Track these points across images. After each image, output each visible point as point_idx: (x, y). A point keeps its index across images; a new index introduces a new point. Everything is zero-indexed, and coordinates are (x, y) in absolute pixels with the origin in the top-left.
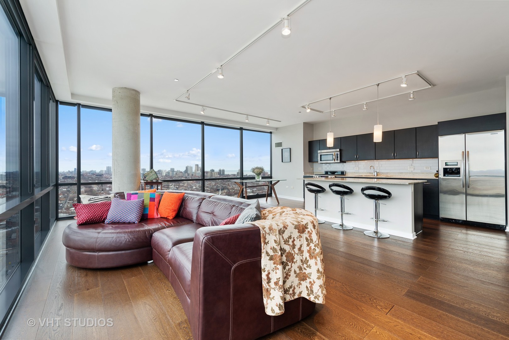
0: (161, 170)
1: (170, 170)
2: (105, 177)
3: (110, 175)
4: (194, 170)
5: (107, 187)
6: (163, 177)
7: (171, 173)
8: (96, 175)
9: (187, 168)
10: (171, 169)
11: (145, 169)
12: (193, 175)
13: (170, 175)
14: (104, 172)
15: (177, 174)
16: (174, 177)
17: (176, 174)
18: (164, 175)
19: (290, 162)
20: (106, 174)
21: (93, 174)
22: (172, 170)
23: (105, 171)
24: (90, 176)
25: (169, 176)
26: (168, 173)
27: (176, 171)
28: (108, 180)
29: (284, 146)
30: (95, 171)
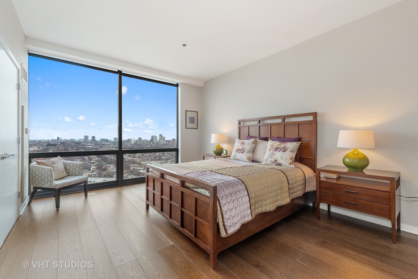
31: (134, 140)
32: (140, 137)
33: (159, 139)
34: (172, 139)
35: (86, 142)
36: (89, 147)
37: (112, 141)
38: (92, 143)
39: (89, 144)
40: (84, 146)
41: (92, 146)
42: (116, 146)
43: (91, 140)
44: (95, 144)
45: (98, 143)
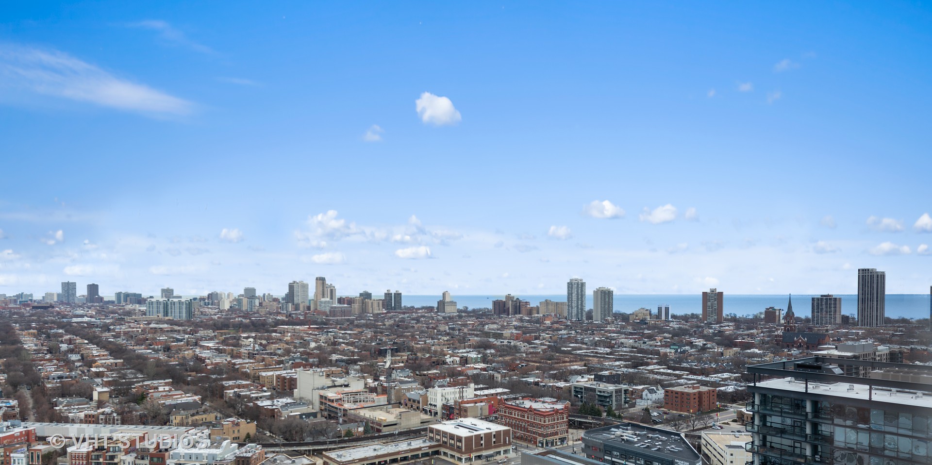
0: (218, 292)
1: (242, 292)
2: (58, 313)
3: (71, 306)
4: (312, 293)
5: (62, 342)
6: (224, 314)
7: (245, 301)
8: (34, 308)
9: (291, 287)
10: (247, 290)
11: (172, 291)
12: (309, 308)
13: (244, 308)
14: (55, 299)
15: (264, 304)
16: (255, 313)
17: (261, 304)
18: (226, 306)
20: (62, 303)
21: (25, 304)
22: (250, 293)
23: (58, 295)
24: (16, 308)
25: (240, 310)
26: (239, 301)
27: (262, 295)
28: (65, 320)
31: (228, 295)
32: (251, 286)
33: (316, 295)
34: (361, 295)
35: (68, 304)
36: (79, 320)
37: (158, 302)
38: (90, 308)
39: (80, 312)
40: (63, 318)
41: (91, 317)
42: (171, 318)
43: (83, 296)
44: (99, 312)
45: (108, 308)
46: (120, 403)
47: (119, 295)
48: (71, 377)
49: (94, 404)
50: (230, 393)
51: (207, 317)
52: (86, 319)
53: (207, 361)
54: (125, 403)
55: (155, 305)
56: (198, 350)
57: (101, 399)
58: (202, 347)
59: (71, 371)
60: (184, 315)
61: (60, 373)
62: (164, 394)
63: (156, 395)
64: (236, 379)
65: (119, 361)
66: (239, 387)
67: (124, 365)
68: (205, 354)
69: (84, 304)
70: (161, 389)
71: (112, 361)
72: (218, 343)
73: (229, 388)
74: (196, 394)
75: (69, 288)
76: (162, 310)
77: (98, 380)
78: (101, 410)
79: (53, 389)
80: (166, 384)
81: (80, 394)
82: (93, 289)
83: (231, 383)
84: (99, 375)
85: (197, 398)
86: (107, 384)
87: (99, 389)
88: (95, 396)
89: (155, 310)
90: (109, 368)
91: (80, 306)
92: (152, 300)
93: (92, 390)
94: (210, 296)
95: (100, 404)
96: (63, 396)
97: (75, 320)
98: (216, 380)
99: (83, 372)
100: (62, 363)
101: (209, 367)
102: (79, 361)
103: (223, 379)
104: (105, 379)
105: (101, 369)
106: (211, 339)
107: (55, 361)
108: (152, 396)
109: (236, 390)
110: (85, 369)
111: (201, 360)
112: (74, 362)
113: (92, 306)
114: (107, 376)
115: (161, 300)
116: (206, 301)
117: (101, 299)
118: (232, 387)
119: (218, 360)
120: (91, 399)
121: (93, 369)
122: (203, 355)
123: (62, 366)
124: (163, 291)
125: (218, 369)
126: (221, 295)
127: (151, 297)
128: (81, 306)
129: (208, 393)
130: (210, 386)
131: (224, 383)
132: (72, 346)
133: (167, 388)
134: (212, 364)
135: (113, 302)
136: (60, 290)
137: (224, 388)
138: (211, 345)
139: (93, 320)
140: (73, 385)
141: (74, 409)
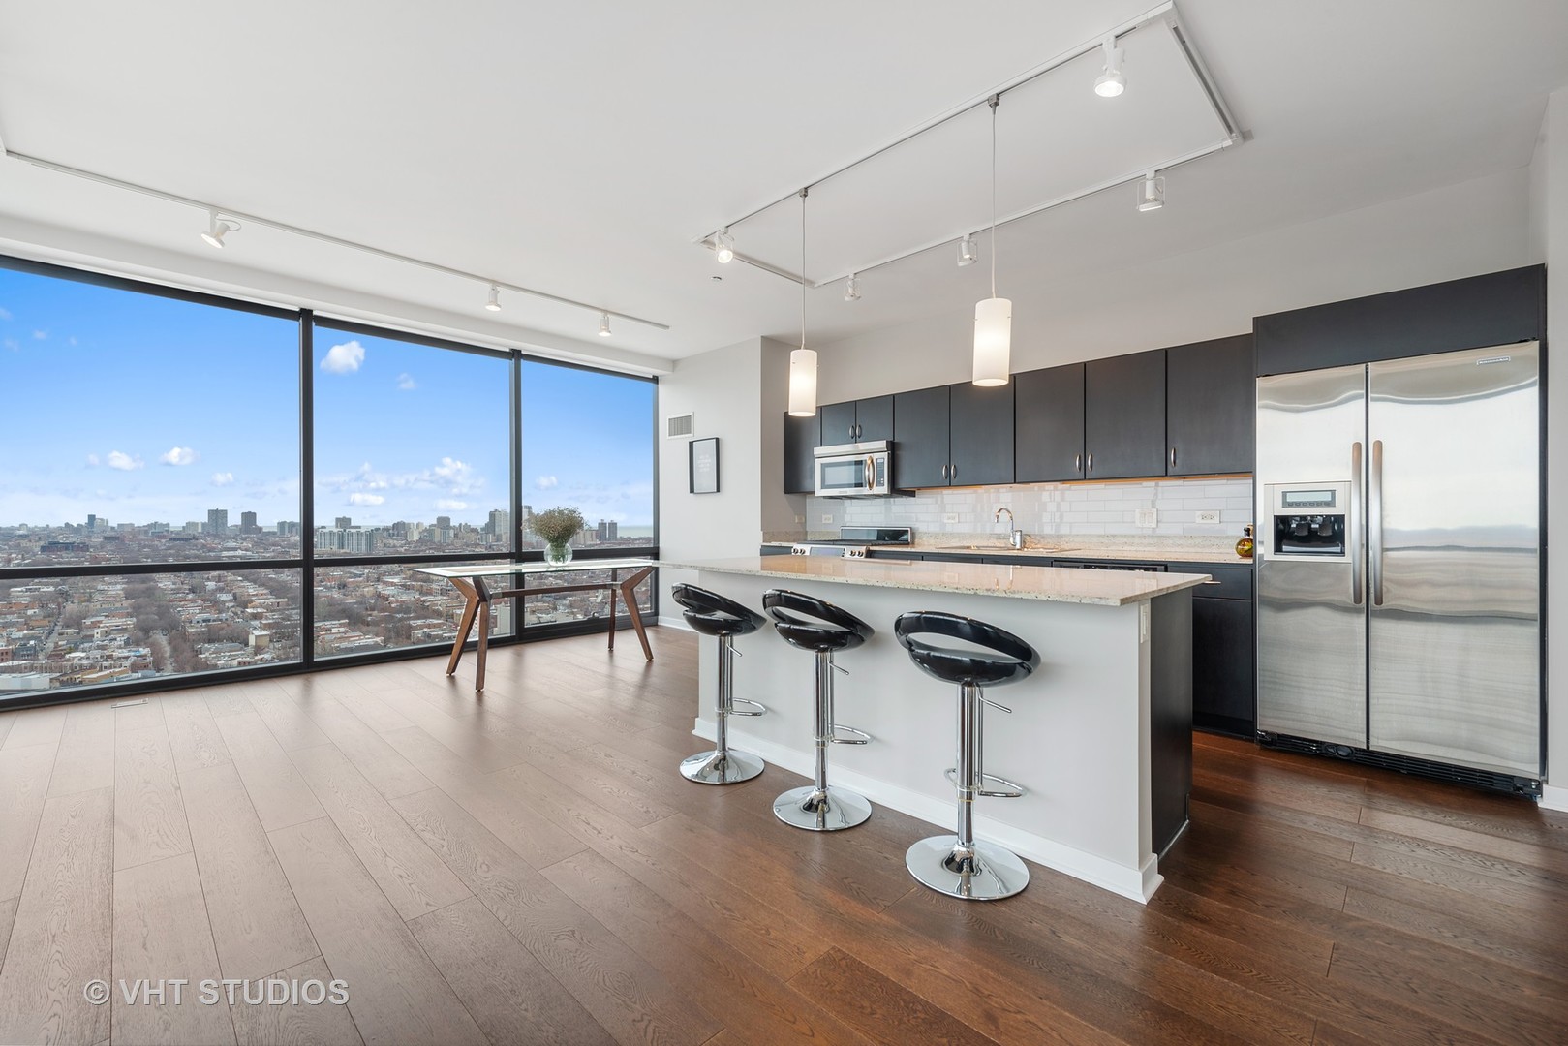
0: (406, 522)
1: (435, 522)
2: (204, 546)
3: (221, 538)
5: (208, 579)
6: (412, 546)
7: (437, 531)
8: (171, 539)
9: (492, 515)
10: (440, 520)
11: (349, 520)
13: (436, 540)
14: (200, 530)
15: (460, 535)
16: (449, 545)
17: (456, 535)
18: (416, 538)
19: (718, 490)
20: (209, 534)
21: (159, 536)
22: (443, 522)
23: (204, 525)
24: (147, 540)
25: (432, 542)
26: (430, 531)
27: (457, 525)
28: (212, 554)
29: (699, 430)
30: (168, 525)
31: (418, 525)
32: (444, 515)
35: (216, 535)
36: (231, 553)
37: (331, 533)
38: (244, 540)
39: (231, 544)
40: (210, 551)
41: (246, 550)
42: (348, 551)
43: (237, 526)
44: (256, 545)
45: (267, 540)
46: (283, 648)
47: (282, 525)
48: (221, 620)
49: (249, 650)
50: (419, 633)
51: (392, 550)
52: (240, 553)
53: (392, 599)
54: (290, 648)
55: (328, 537)
56: (380, 587)
57: (260, 643)
58: (387, 583)
59: (220, 613)
60: (364, 547)
61: (206, 616)
62: (339, 636)
63: (328, 638)
64: (426, 618)
65: (282, 600)
66: (429, 626)
67: (288, 605)
68: (389, 591)
69: (237, 535)
70: (334, 630)
71: (274, 600)
72: (404, 579)
73: (416, 628)
74: (377, 636)
75: (218, 516)
76: (336, 542)
77: (256, 623)
78: (259, 657)
79: (198, 634)
80: (341, 625)
81: (232, 640)
82: (249, 518)
83: (420, 622)
84: (255, 616)
85: (378, 640)
86: (269, 626)
87: (257, 633)
88: (252, 641)
89: (328, 542)
90: (270, 608)
91: (231, 538)
92: (324, 530)
93: (248, 634)
94: (396, 526)
95: (258, 650)
96: (210, 641)
97: (225, 554)
98: (400, 620)
99: (236, 614)
100: (208, 604)
101: (393, 606)
102: (230, 601)
103: (409, 619)
104: (264, 622)
105: (259, 610)
106: (397, 574)
107: (199, 602)
108: (324, 639)
109: (426, 630)
110: (239, 610)
111: (386, 598)
112: (224, 602)
113: (248, 537)
114: (267, 618)
115: (335, 530)
116: (391, 531)
117: (260, 529)
118: (421, 627)
119: (404, 597)
120: (247, 645)
121: (249, 610)
122: (387, 592)
123: (209, 607)
124: (338, 520)
125: (404, 608)
126: (409, 524)
127: (323, 527)
128: (234, 538)
129: (393, 634)
130: (394, 627)
131: (411, 622)
132: (221, 584)
133: (342, 630)
134: (397, 601)
135: (274, 533)
136: (206, 519)
137: (410, 627)
138: (396, 581)
139: (249, 553)
140: (223, 628)
141: (224, 656)
